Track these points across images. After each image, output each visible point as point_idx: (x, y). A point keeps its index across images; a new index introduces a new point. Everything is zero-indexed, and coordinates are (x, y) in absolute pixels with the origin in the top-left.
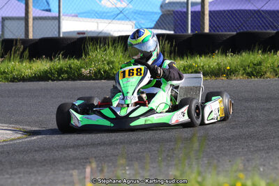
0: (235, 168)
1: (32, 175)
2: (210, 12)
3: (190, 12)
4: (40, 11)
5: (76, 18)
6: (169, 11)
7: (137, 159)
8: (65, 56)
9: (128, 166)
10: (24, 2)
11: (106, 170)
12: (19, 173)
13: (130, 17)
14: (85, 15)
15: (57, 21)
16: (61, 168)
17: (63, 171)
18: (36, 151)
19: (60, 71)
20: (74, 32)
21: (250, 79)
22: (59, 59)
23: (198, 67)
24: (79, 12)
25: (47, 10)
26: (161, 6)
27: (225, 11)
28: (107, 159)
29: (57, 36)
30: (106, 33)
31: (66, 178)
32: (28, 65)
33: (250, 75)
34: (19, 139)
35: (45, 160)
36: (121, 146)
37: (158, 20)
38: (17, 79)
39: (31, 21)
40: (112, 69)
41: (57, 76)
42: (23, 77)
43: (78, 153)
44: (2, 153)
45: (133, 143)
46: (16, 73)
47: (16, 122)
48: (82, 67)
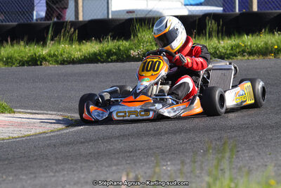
1: (75, 172)
8: (114, 38)
9: (169, 160)
12: (63, 170)
16: (105, 163)
17: (106, 167)
18: (82, 143)
19: (109, 53)
20: (123, 11)
22: (108, 41)
23: (245, 46)
28: (151, 152)
29: (106, 17)
30: (155, 12)
31: (108, 175)
32: (78, 47)
35: (90, 153)
38: (67, 61)
41: (106, 57)
42: (73, 59)
43: (122, 145)
44: (49, 146)
45: (178, 132)
46: (65, 55)
47: (65, 109)
48: (131, 49)
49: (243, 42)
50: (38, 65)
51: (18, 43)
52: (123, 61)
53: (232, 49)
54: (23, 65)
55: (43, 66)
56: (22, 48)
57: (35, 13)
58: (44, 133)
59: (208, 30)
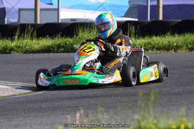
0: (180, 114)
1: (39, 118)
2: (163, 6)
3: (149, 6)
4: (45, 5)
5: (70, 10)
6: (135, 5)
7: (112, 107)
8: (62, 36)
9: (105, 112)
11: (90, 115)
12: (30, 116)
13: (108, 9)
14: (76, 7)
15: (57, 12)
16: (59, 113)
17: (60, 115)
18: (41, 101)
19: (59, 46)
20: (68, 19)
21: (191, 52)
22: (58, 38)
23: (155, 44)
24: (72, 5)
25: (50, 4)
26: (129, 1)
27: (173, 5)
28: (91, 107)
29: (57, 22)
30: (90, 20)
31: (62, 120)
32: (36, 42)
33: (191, 49)
34: (30, 93)
35: (48, 108)
36: (101, 98)
37: (127, 11)
38: (29, 51)
39: (38, 11)
41: (56, 49)
42: (33, 50)
43: (71, 103)
44: (18, 102)
45: (110, 96)
46: (28, 47)
47: (28, 81)
48: (74, 44)
49: (153, 41)
52: (68, 52)
53: (145, 45)
55: (12, 54)
57: (6, 19)
58: (14, 95)
59: (128, 32)
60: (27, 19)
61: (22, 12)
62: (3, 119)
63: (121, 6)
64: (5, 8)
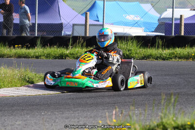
1: (84, 112)
2: (185, 24)
3: (174, 24)
4: (93, 21)
5: (111, 25)
6: (162, 23)
7: (142, 105)
9: (137, 108)
10: (85, 16)
11: (124, 112)
12: (78, 111)
14: (117, 24)
16: (101, 108)
17: (102, 110)
18: (88, 98)
23: (177, 54)
24: (114, 22)
25: (96, 21)
26: (158, 20)
27: (193, 24)
28: (126, 104)
30: (128, 34)
31: (103, 114)
32: (86, 50)
35: (92, 103)
36: (134, 97)
37: (157, 28)
39: (88, 26)
40: (130, 54)
43: (110, 100)
44: (70, 99)
45: (141, 95)
46: (79, 54)
49: (176, 52)
50: (63, 59)
51: (53, 47)
53: (170, 55)
54: (56, 58)
55: (67, 60)
56: (56, 49)
57: (63, 32)
59: (157, 44)
60: (79, 32)
61: (75, 27)
62: (57, 112)
63: (151, 23)
64: (62, 23)
